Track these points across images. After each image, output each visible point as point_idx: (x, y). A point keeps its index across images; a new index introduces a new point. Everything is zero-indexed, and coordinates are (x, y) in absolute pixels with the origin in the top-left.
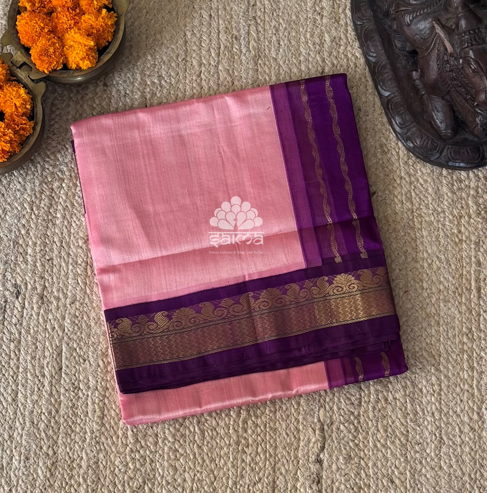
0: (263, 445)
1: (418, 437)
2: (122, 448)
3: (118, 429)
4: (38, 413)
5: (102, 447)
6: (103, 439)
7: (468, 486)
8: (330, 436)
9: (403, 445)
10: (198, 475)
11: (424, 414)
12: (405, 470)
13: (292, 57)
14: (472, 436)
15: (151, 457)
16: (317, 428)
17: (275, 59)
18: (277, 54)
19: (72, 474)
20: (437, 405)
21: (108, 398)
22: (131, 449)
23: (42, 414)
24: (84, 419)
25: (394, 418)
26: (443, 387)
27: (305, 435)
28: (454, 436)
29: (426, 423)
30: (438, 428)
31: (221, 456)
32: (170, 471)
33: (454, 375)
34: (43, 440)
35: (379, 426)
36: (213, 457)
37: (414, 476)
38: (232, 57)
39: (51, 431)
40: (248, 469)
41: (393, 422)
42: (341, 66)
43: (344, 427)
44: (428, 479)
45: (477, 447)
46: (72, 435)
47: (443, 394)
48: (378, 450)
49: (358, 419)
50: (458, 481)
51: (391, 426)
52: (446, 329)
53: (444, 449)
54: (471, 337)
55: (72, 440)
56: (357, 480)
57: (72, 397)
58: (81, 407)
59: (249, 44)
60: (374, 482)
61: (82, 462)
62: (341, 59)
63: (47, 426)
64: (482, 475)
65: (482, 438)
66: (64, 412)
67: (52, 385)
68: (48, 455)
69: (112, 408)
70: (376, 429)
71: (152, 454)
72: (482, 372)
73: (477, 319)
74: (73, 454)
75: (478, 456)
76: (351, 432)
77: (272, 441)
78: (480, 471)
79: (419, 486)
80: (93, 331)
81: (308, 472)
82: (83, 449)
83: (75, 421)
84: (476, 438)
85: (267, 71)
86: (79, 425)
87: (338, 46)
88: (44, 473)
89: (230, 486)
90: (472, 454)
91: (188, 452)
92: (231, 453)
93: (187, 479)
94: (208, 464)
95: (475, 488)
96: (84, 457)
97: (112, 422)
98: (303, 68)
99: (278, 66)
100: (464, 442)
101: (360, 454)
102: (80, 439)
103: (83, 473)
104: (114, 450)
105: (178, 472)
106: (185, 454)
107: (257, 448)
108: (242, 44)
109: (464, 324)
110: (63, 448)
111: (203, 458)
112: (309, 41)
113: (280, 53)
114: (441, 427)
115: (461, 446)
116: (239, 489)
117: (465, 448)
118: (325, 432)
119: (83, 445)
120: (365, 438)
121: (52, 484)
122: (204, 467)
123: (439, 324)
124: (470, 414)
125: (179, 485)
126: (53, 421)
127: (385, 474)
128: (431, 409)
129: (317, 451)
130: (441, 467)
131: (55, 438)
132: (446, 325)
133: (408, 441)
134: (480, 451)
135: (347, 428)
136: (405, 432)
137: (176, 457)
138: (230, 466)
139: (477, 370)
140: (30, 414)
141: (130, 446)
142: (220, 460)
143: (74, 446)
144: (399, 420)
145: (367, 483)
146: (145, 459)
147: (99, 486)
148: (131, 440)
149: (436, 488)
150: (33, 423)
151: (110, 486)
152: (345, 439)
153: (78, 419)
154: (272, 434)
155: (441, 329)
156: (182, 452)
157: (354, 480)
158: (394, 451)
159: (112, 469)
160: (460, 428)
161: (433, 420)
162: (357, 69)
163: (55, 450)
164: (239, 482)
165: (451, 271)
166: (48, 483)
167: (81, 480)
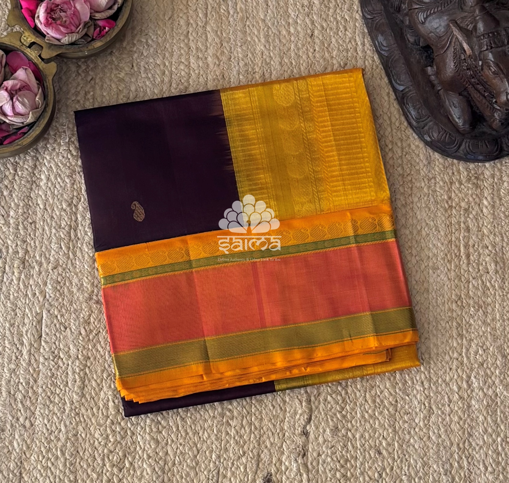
0: (248, 418)
1: (407, 407)
2: (103, 419)
3: (99, 399)
4: (15, 383)
5: (82, 419)
6: (83, 410)
7: (456, 456)
8: (317, 408)
9: (391, 416)
10: (181, 448)
11: (413, 383)
12: (393, 440)
13: (281, 19)
14: (461, 405)
15: (132, 429)
16: (304, 399)
17: (264, 21)
18: (266, 15)
19: (49, 447)
20: (426, 373)
21: (89, 367)
22: (112, 420)
23: (20, 384)
24: (63, 389)
25: (382, 388)
26: (432, 356)
27: (292, 407)
28: (443, 405)
29: (415, 392)
30: (427, 397)
31: (204, 429)
32: (152, 444)
33: (443, 343)
34: (20, 411)
35: (368, 396)
36: (197, 429)
37: (402, 446)
38: (219, 18)
39: (28, 402)
40: (232, 442)
41: (382, 392)
42: (331, 29)
43: (331, 398)
44: (416, 449)
45: (466, 416)
46: (51, 406)
47: (432, 362)
48: (366, 421)
49: (346, 390)
50: (446, 451)
51: (379, 396)
52: (435, 296)
53: (433, 418)
54: (460, 304)
55: (50, 411)
56: (343, 452)
57: (51, 366)
58: (61, 377)
59: (236, 6)
60: (361, 454)
61: (61, 434)
62: (331, 22)
63: (25, 397)
64: (470, 445)
65: (470, 407)
66: (42, 382)
67: (30, 354)
68: (25, 427)
69: (93, 378)
70: (364, 400)
71: (133, 427)
72: (471, 340)
73: (466, 286)
74: (51, 426)
75: (466, 426)
76: (338, 403)
77: (257, 413)
78: (468, 440)
79: (407, 456)
80: (76, 297)
81: (293, 445)
82: (62, 420)
83: (54, 391)
84: (465, 407)
85: (256, 33)
86: (58, 395)
87: (327, 9)
88: (20, 446)
89: (214, 460)
90: (461, 423)
91: (171, 424)
92: (215, 424)
93: (169, 452)
94: (192, 436)
95: (464, 458)
96: (63, 429)
97: (93, 393)
98: (292, 30)
99: (267, 27)
100: (452, 411)
101: (347, 425)
102: (59, 410)
103: (61, 446)
104: (94, 421)
105: (160, 445)
106: (167, 427)
107: (242, 421)
108: (230, 5)
109: (454, 292)
110: (40, 419)
111: (186, 431)
112: (298, 3)
113: (268, 15)
114: (430, 396)
115: (449, 415)
116: (223, 463)
117: (454, 417)
118: (312, 403)
119: (62, 417)
120: (353, 409)
121: (28, 456)
122: (186, 440)
123: (428, 291)
124: (460, 383)
125: (161, 458)
126: (30, 391)
127: (373, 446)
128: (420, 378)
129: (303, 423)
130: (429, 437)
131: (32, 408)
132: (435, 293)
133: (396, 411)
134: (468, 420)
135: (334, 399)
136: (393, 403)
137: (158, 429)
138: (213, 439)
139: (466, 338)
140: (7, 384)
141: (111, 417)
142: (204, 433)
143: (52, 417)
144: (388, 390)
145: (354, 456)
146: (126, 431)
147: (78, 460)
148: (112, 411)
149: (424, 459)
150: (10, 393)
151: (89, 460)
152: (333, 410)
153: (57, 389)
154: (258, 406)
155: (430, 296)
156: (165, 425)
157: (341, 452)
158: (382, 422)
159: (92, 442)
160: (449, 397)
161: (422, 389)
162: (347, 32)
163: (33, 422)
164: (223, 455)
165: (439, 237)
166: (24, 456)
167: (59, 453)
